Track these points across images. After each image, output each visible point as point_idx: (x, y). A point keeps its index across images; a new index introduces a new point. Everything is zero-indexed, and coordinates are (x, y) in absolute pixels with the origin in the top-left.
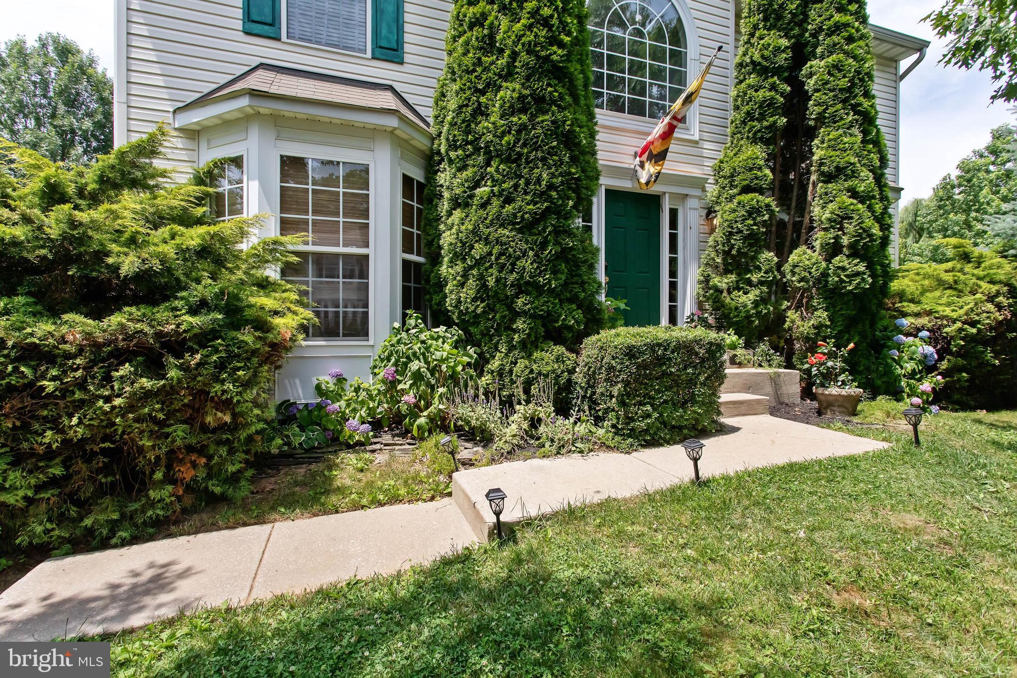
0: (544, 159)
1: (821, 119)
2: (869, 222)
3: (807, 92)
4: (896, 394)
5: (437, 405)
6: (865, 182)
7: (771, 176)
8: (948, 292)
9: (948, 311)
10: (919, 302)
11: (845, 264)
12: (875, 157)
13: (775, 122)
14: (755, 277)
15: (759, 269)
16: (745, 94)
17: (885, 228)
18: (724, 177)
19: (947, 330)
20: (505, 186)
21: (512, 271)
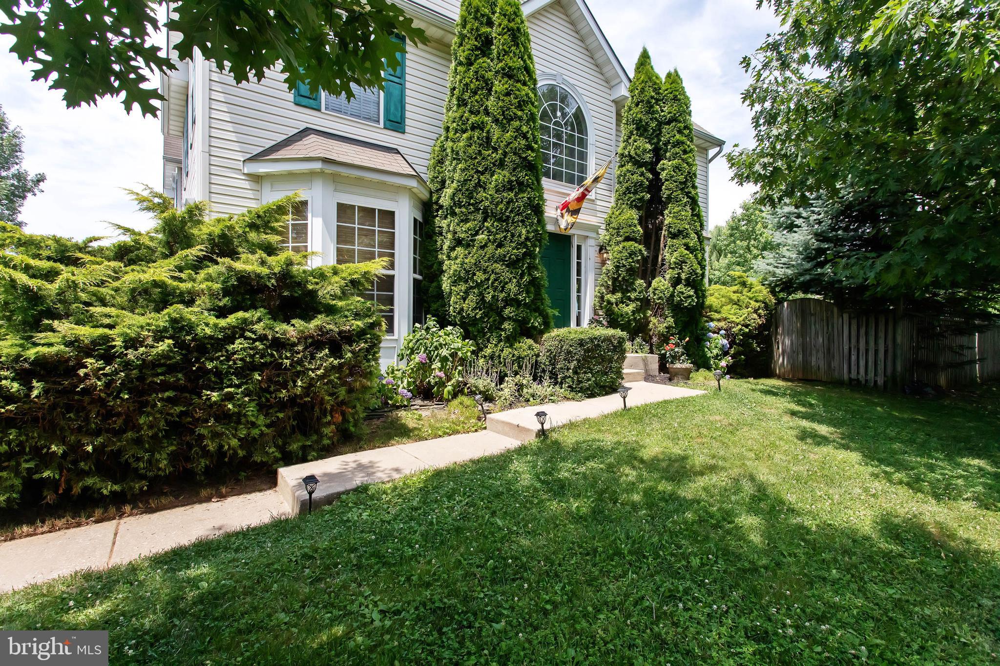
0: (522, 221)
1: (669, 198)
2: (696, 266)
3: (661, 179)
4: (709, 368)
5: (457, 378)
6: (693, 241)
7: (642, 231)
8: (735, 306)
9: (734, 319)
10: (719, 312)
11: (683, 290)
12: (697, 224)
13: (643, 197)
14: (633, 295)
15: (636, 291)
16: (625, 175)
17: (703, 268)
18: (614, 228)
19: (734, 330)
20: (498, 236)
21: (502, 291)
